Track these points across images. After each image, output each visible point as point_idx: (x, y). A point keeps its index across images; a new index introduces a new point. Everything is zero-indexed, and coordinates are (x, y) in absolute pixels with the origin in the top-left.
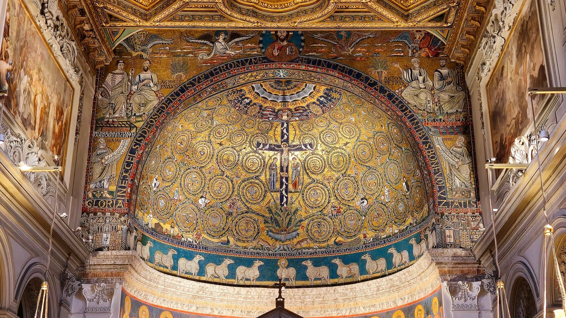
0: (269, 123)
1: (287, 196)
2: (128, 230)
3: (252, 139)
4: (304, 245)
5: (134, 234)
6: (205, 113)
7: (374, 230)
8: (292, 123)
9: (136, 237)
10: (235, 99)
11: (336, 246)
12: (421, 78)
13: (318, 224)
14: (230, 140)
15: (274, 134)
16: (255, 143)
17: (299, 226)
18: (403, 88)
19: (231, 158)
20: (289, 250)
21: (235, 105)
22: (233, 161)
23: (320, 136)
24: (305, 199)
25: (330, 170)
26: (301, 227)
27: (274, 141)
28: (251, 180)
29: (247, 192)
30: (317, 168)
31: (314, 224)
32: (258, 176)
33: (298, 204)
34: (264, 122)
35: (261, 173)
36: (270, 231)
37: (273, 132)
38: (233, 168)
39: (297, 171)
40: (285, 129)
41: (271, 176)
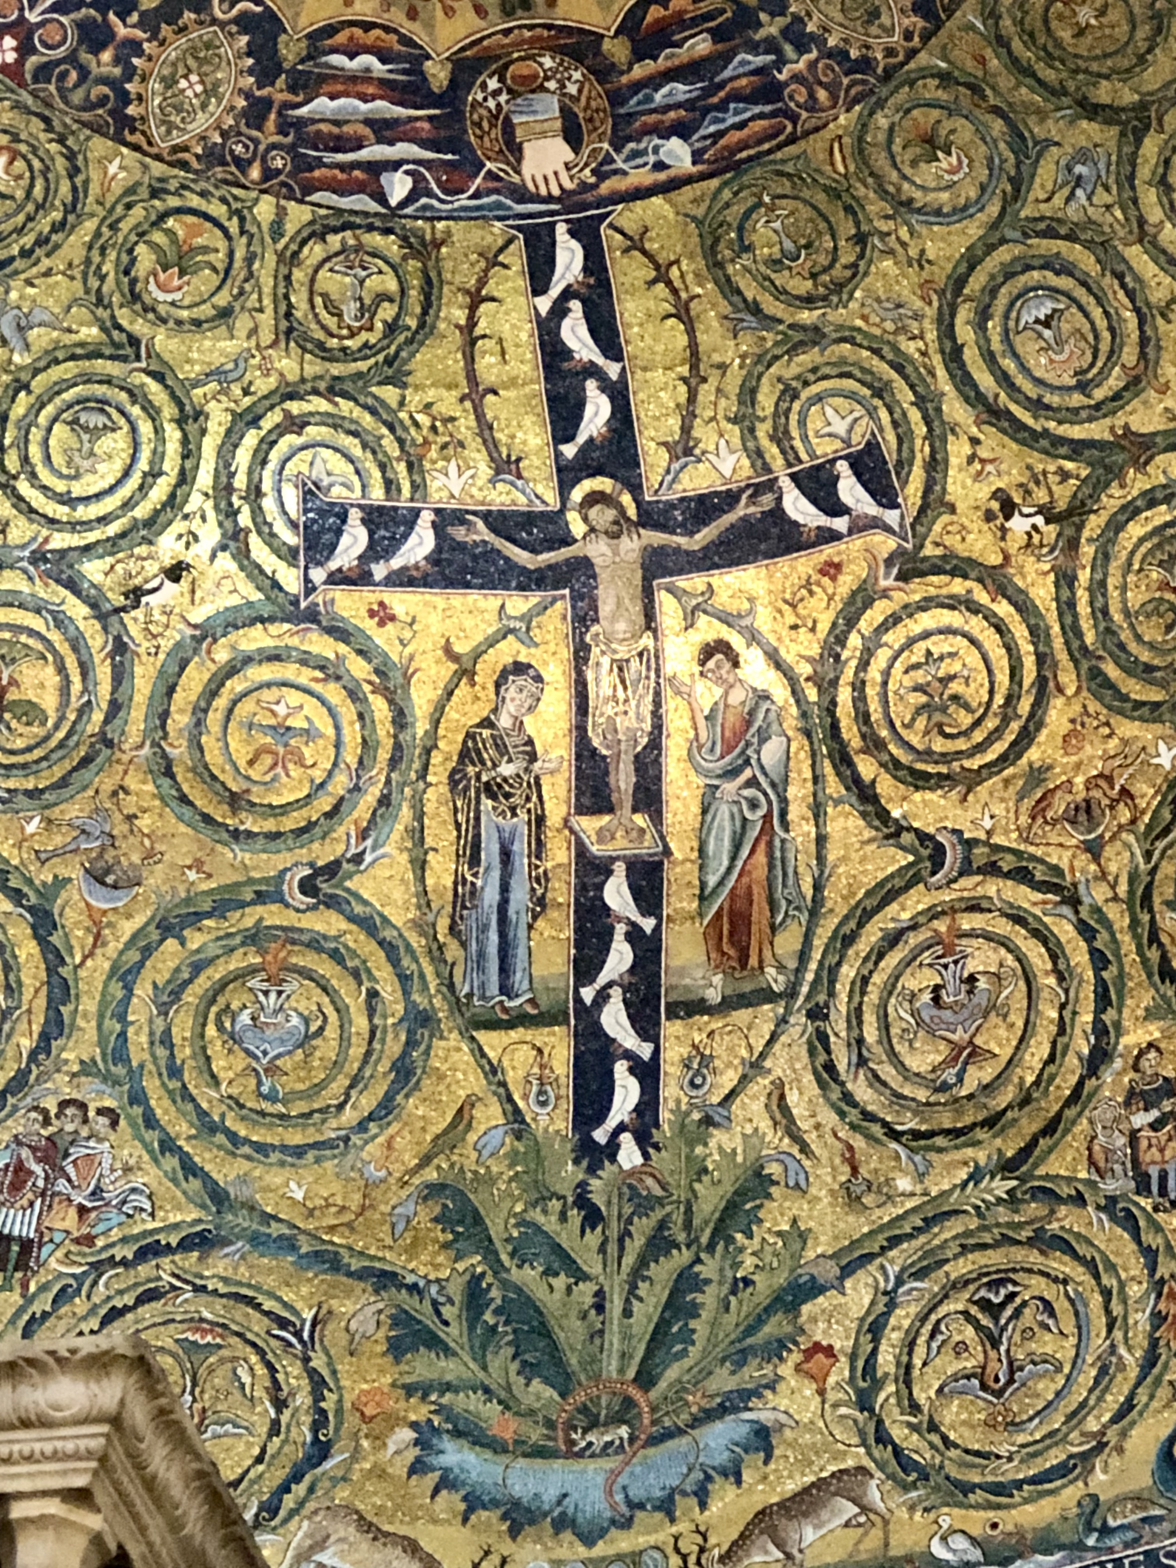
0: (390, 245)
1: (645, 1051)
3: (243, 458)
8: (627, 218)
13: (985, 1305)
15: (471, 376)
16: (281, 504)
17: (778, 1349)
19: (36, 685)
22: (62, 718)
23: (947, 331)
24: (842, 1061)
25: (1093, 706)
26: (795, 1357)
27: (485, 471)
28: (259, 910)
29: (211, 1031)
30: (965, 720)
31: (942, 1311)
32: (332, 869)
33: (764, 1124)
34: (334, 241)
35: (363, 835)
36: (457, 1433)
37: (456, 363)
38: (63, 783)
39: (752, 782)
40: (576, 306)
41: (474, 861)
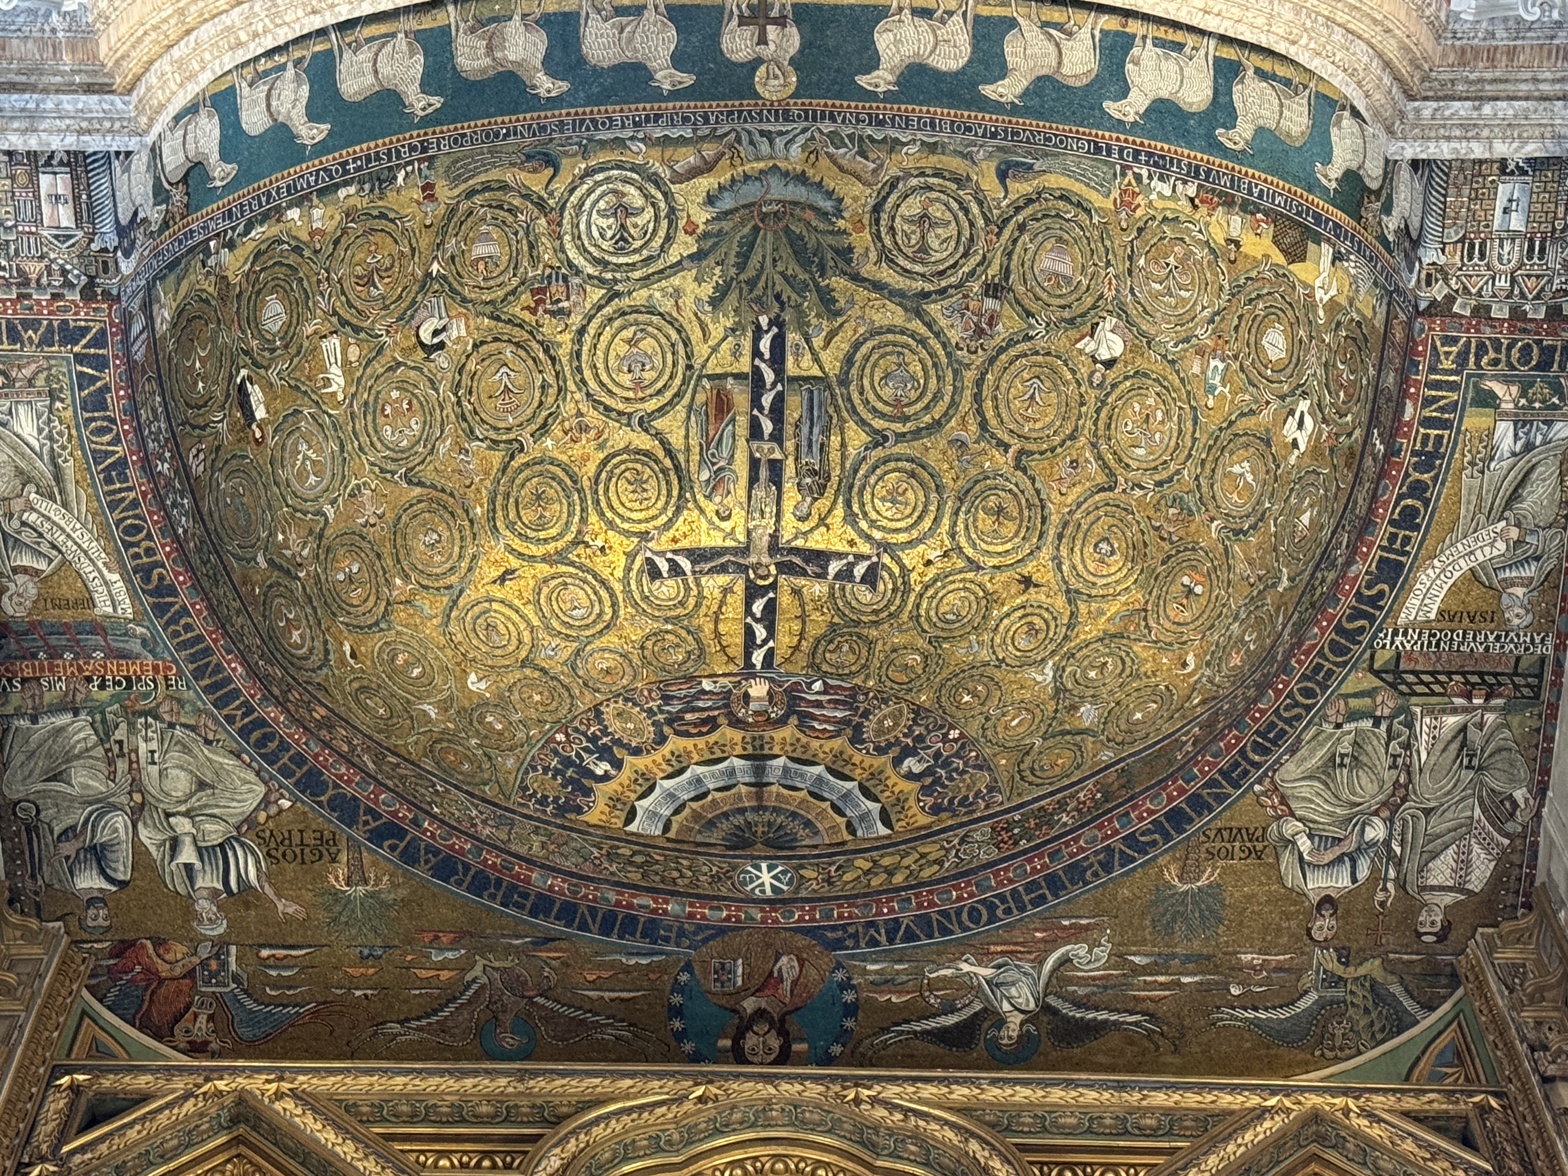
0: (825, 667)
1: (757, 362)
2: (1416, 243)
3: (897, 602)
4: (688, 158)
5: (1392, 223)
6: (1088, 715)
7: (392, 215)
8: (732, 668)
9: (1387, 209)
10: (964, 772)
11: (554, 149)
12: (188, 855)
14: (990, 599)
15: (804, 623)
16: (885, 585)
17: (706, 235)
18: (262, 817)
19: (985, 522)
20: (749, 133)
21: (963, 746)
22: (976, 509)
23: (615, 613)
24: (681, 348)
25: (576, 469)
26: (699, 231)
27: (805, 590)
28: (905, 430)
29: (922, 381)
30: (627, 474)
31: (642, 242)
32: (876, 445)
33: (711, 326)
34: (847, 671)
35: (864, 458)
36: (826, 214)
37: (809, 627)
38: (976, 482)
39: (713, 464)
40: (759, 642)
41: (822, 445)
